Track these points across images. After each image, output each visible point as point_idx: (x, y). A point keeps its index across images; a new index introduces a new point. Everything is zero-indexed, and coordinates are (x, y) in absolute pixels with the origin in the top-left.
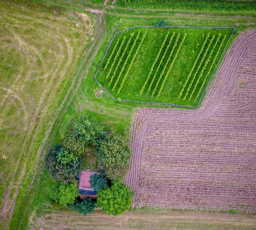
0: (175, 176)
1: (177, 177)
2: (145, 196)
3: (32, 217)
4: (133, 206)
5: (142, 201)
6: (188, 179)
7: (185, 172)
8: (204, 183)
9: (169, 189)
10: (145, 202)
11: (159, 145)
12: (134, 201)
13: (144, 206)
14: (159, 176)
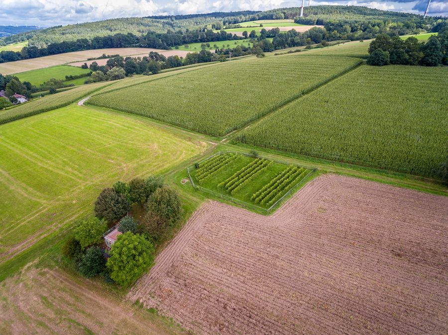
2: (164, 291)
3: (31, 263)
4: (141, 301)
5: (156, 297)
6: (231, 290)
7: (230, 279)
8: (250, 306)
9: (199, 295)
10: (159, 301)
11: (214, 236)
12: (147, 293)
13: (155, 307)
14: (196, 272)
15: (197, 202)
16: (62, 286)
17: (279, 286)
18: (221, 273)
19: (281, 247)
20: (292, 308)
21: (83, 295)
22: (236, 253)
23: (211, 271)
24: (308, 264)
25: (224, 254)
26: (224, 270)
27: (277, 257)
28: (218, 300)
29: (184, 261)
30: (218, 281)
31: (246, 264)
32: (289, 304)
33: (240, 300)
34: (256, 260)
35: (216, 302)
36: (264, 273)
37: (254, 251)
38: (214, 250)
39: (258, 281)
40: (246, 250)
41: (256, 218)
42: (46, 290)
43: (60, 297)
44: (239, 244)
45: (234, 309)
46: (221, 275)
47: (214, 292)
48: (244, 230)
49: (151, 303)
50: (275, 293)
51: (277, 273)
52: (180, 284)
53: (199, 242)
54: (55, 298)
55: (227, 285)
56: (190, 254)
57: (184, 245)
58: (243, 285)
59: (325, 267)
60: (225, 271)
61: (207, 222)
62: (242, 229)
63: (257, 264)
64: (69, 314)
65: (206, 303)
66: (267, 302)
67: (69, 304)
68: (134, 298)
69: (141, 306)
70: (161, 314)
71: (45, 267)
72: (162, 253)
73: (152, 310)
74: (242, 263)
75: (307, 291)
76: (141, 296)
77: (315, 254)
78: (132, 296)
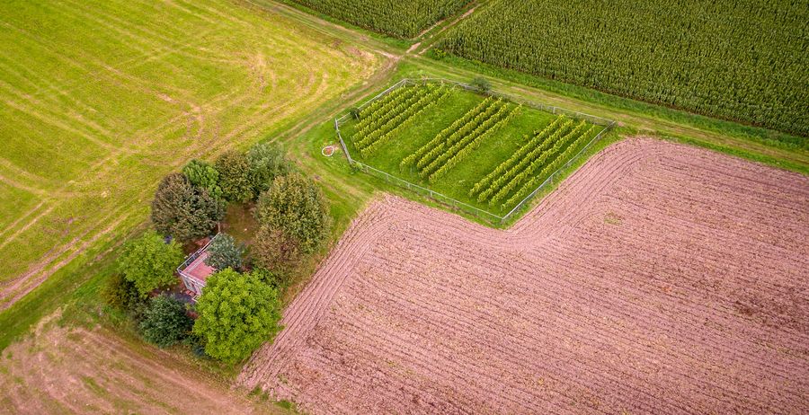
2: (304, 373)
3: (49, 319)
4: (264, 388)
5: (290, 383)
6: (426, 371)
7: (425, 353)
8: (461, 399)
9: (369, 380)
10: (297, 389)
11: (394, 271)
12: (274, 374)
13: (289, 398)
14: (361, 338)
15: (358, 199)
16: (116, 360)
17: (515, 366)
18: (409, 342)
19: (525, 295)
20: (535, 402)
21: (157, 376)
22: (438, 305)
23: (389, 337)
24: (573, 326)
25: (414, 307)
26: (413, 335)
27: (516, 313)
28: (402, 389)
29: (339, 318)
30: (402, 355)
31: (456, 326)
32: (529, 397)
33: (443, 389)
34: (474, 318)
35: (400, 392)
36: (489, 342)
37: (471, 301)
38: (395, 299)
39: (477, 356)
40: (457, 299)
41: (480, 235)
42: (87, 365)
43: (116, 379)
44: (442, 288)
45: (432, 404)
46: (408, 345)
47: (397, 375)
48: (454, 259)
49: (281, 392)
50: (507, 378)
51: (513, 342)
52: (331, 360)
53: (366, 282)
54: (108, 380)
55: (420, 362)
56: (348, 304)
57: (337, 288)
58: (448, 363)
59: (604, 333)
60: (416, 337)
61: (379, 242)
62: (449, 258)
63: (477, 325)
64: (139, 407)
65: (382, 394)
66: (492, 392)
67: (138, 392)
68: (251, 384)
69: (266, 397)
70: (302, 411)
71: (77, 325)
72: (294, 303)
73: (285, 404)
74: (448, 323)
75: (566, 374)
76: (263, 380)
77: (588, 309)
78: (246, 379)
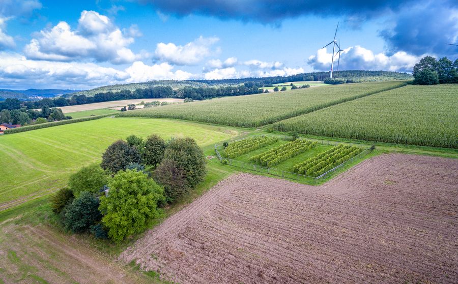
0: (246, 244)
1: (249, 245)
2: (172, 253)
3: (12, 219)
4: (138, 262)
5: (159, 259)
6: (268, 256)
7: (267, 244)
8: (300, 275)
9: (222, 259)
10: (164, 264)
11: (245, 202)
12: (149, 253)
13: (156, 270)
14: (219, 235)
15: (224, 174)
16: (40, 242)
25: (258, 219)
28: (249, 266)
29: (204, 224)
31: (290, 230)
32: (362, 276)
33: (283, 268)
34: (304, 226)
35: (247, 269)
37: (300, 217)
39: (309, 247)
40: (289, 216)
41: (301, 188)
43: (32, 252)
44: (278, 210)
45: (275, 278)
46: (254, 239)
47: (244, 257)
48: (285, 198)
49: (151, 264)
50: (338, 262)
52: (195, 246)
53: (225, 207)
54: (26, 253)
55: (263, 250)
56: (211, 217)
57: (205, 209)
58: (286, 251)
59: (412, 237)
60: (260, 235)
61: (236, 190)
65: (232, 269)
68: (130, 258)
69: (138, 268)
70: (164, 279)
71: (27, 223)
72: (175, 216)
73: (151, 273)
76: (139, 257)
78: (128, 255)
